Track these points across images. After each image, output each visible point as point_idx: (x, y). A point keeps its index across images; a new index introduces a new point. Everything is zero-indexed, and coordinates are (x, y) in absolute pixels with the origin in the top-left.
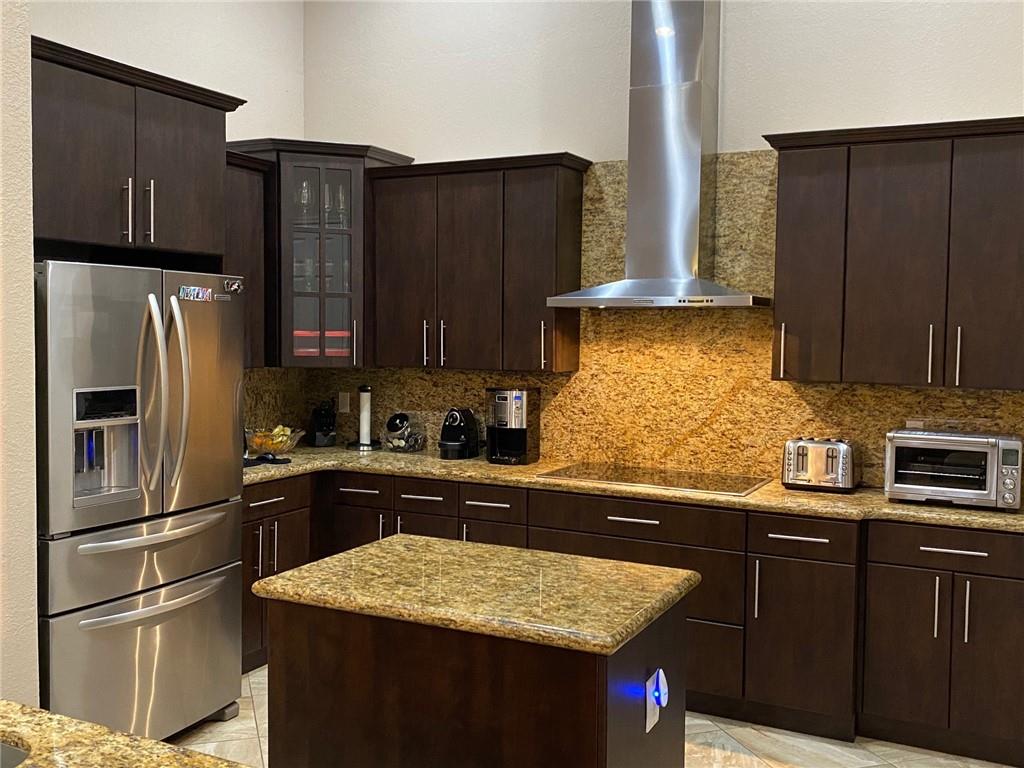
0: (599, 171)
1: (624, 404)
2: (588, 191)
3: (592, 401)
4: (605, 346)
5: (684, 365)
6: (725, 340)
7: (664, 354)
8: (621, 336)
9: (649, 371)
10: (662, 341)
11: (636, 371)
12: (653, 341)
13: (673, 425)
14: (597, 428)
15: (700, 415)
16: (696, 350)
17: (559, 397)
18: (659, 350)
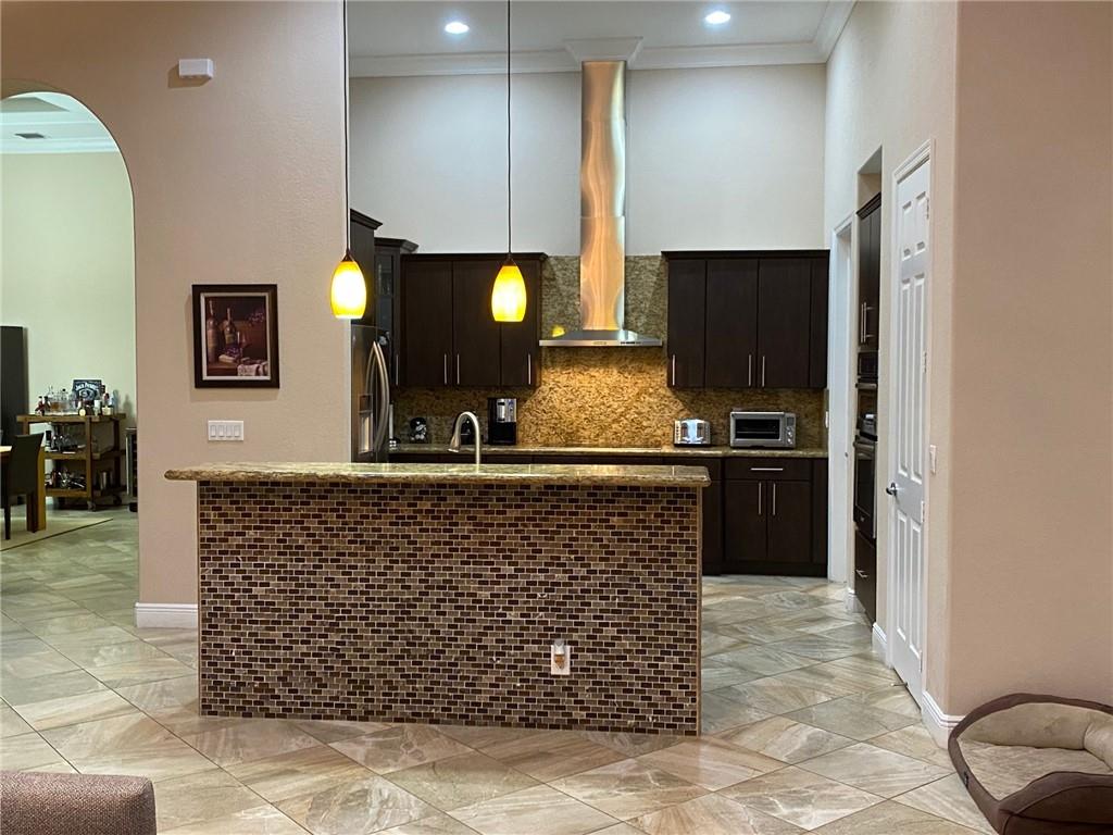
0: (553, 262)
1: (571, 405)
2: (546, 274)
3: (551, 404)
4: (558, 370)
5: (609, 380)
6: (634, 365)
7: (596, 374)
8: (568, 364)
9: (586, 385)
10: (595, 366)
11: (578, 385)
12: (589, 366)
13: (602, 417)
14: (553, 421)
15: (619, 410)
16: (615, 372)
17: (528, 403)
18: (593, 372)
